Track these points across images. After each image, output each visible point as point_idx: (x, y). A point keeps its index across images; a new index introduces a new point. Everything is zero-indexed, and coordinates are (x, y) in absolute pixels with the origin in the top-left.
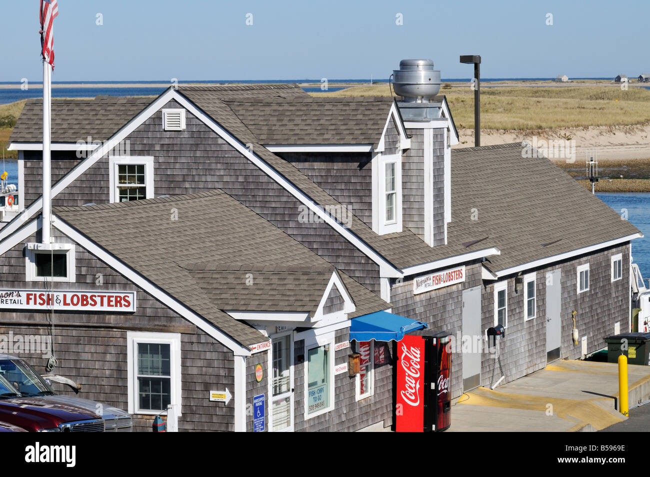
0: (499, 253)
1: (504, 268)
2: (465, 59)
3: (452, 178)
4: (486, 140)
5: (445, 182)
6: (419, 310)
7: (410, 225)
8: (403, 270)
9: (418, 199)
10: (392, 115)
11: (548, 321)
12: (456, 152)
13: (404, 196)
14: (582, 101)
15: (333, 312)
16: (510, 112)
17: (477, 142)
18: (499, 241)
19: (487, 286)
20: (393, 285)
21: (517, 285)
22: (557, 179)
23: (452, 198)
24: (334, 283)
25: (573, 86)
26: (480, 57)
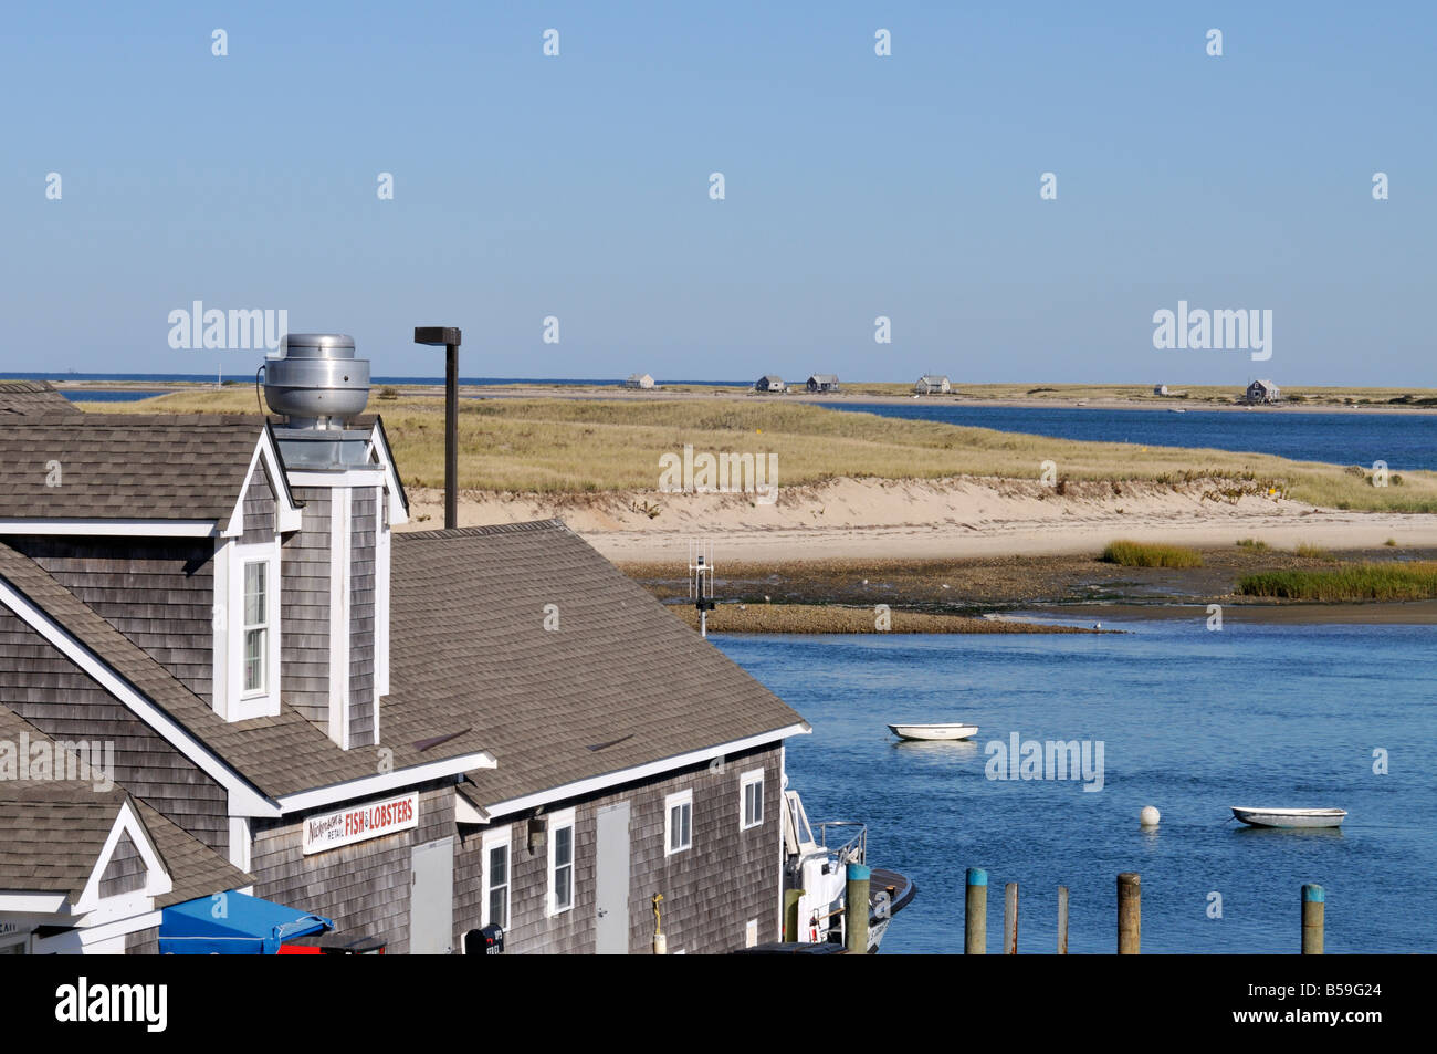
0: (494, 765)
1: (505, 797)
2: (426, 336)
3: (392, 596)
4: (470, 514)
5: (377, 606)
6: (315, 889)
7: (298, 700)
8: (280, 801)
9: (315, 642)
10: (262, 456)
11: (601, 915)
12: (401, 541)
13: (285, 635)
14: (683, 432)
15: (123, 893)
16: (525, 452)
17: (450, 519)
18: (494, 738)
19: (466, 838)
20: (258, 834)
21: (534, 835)
22: (623, 604)
23: (391, 641)
24: (125, 829)
25: (665, 399)
26: (458, 332)
